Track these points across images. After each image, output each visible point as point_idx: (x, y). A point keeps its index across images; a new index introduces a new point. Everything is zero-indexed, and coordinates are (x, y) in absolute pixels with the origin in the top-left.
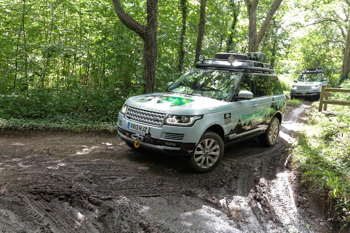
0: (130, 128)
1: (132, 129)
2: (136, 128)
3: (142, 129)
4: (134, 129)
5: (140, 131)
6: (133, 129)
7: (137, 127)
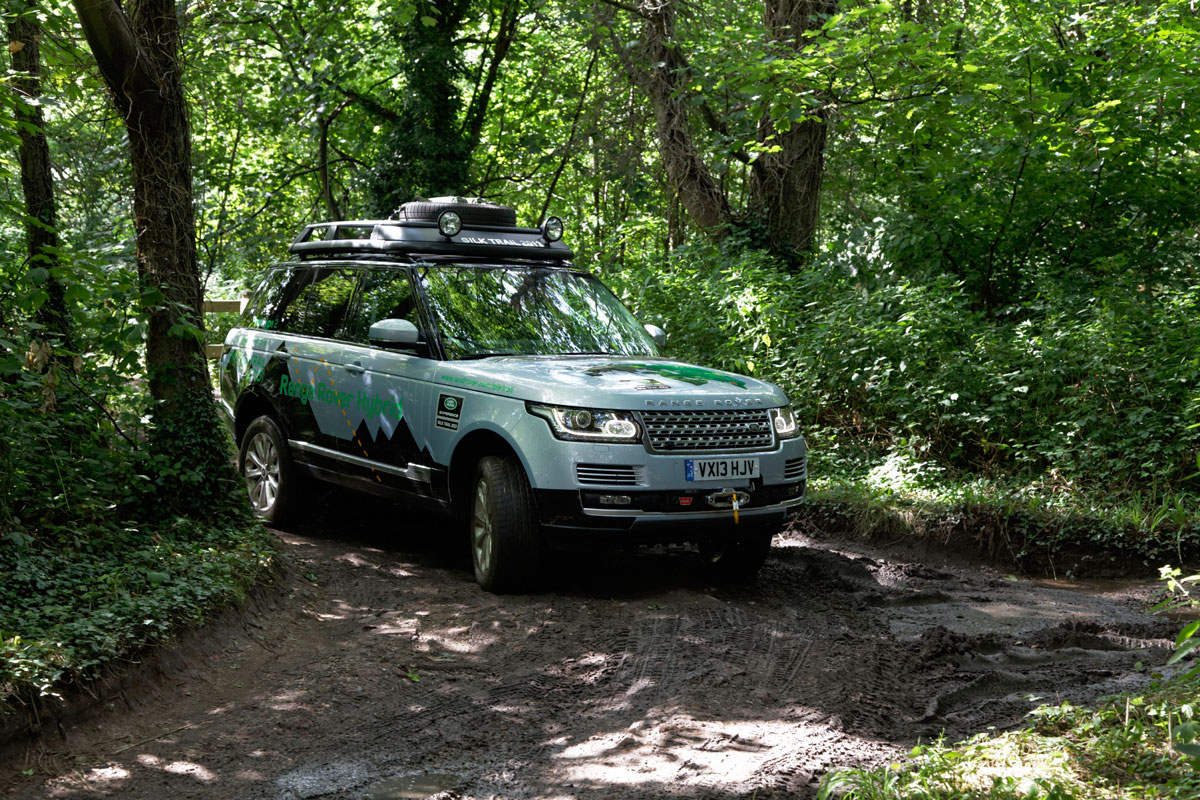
0: (697, 476)
1: (706, 478)
2: (722, 470)
3: (741, 469)
4: (716, 478)
5: (735, 477)
6: (712, 478)
7: (721, 467)
